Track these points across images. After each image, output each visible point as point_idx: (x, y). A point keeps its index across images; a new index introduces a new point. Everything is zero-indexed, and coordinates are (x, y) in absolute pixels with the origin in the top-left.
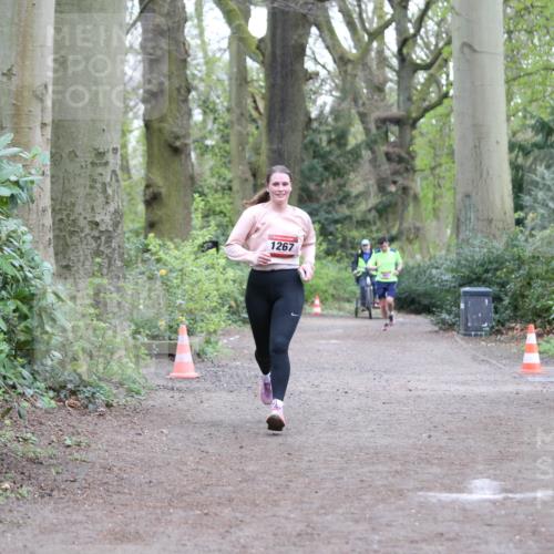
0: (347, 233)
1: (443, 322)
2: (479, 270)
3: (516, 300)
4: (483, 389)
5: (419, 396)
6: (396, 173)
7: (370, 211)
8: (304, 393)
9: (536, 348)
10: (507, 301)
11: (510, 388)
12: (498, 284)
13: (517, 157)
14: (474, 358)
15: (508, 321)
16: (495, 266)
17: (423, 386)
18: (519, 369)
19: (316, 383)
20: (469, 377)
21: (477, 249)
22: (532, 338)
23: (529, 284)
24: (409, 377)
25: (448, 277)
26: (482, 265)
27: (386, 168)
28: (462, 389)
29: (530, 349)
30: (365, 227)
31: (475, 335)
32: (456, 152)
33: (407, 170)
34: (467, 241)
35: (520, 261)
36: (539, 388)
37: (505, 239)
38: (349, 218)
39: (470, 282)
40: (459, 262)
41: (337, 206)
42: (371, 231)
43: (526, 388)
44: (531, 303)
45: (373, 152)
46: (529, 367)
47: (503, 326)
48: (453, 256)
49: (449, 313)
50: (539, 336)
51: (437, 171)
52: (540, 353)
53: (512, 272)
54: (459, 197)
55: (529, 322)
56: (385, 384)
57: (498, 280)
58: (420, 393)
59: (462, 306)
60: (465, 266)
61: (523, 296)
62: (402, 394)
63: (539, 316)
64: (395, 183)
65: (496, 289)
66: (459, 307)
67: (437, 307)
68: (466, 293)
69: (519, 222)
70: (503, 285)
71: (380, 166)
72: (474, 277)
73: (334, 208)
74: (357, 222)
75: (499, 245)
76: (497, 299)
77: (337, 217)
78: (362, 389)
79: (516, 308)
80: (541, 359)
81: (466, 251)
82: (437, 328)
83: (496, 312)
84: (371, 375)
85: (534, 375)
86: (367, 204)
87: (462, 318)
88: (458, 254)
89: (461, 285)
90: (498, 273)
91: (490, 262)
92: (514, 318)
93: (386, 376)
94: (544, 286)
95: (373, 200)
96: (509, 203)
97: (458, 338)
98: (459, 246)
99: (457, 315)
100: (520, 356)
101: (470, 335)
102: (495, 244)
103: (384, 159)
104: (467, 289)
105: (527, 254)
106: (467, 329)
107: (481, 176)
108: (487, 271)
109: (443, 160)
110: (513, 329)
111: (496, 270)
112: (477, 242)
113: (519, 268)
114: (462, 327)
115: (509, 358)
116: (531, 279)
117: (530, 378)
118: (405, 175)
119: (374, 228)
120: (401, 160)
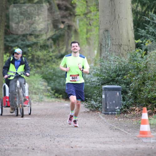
0: (34, 53)
1: (92, 106)
2: (113, 75)
3: (136, 93)
4: (116, 147)
5: (77, 151)
6: (64, 17)
7: (48, 39)
8: (8, 150)
9: (148, 122)
10: (130, 94)
11: (132, 146)
12: (125, 83)
13: (137, 6)
14: (111, 128)
15: (131, 105)
16: (123, 72)
17: (79, 145)
18: (138, 135)
19: (15, 143)
20: (107, 139)
21: (112, 62)
22: (145, 116)
23: (144, 83)
24: (71, 140)
25: (95, 79)
26: (115, 72)
27: (58, 14)
28: (103, 147)
29: (144, 122)
30: (45, 50)
31: (111, 114)
32: (100, 4)
33: (71, 15)
34: (106, 58)
35: (138, 70)
36: (150, 147)
37: (129, 56)
38: (36, 44)
39: (108, 83)
40: (101, 70)
41: (28, 37)
42: (49, 52)
43: (142, 146)
44: (144, 95)
45: (50, 4)
46: (144, 133)
47: (128, 108)
48: (98, 67)
49: (96, 101)
50: (150, 114)
51: (89, 16)
52: (150, 125)
53: (133, 76)
54: (102, 31)
55: (144, 106)
56: (56, 144)
57: (125, 81)
58: (78, 149)
59: (103, 96)
60: (105, 73)
61: (140, 91)
62: (67, 149)
63: (150, 103)
64: (63, 23)
65: (124, 86)
66: (102, 97)
67: (88, 97)
68: (105, 88)
69: (138, 46)
70: (128, 84)
71: (54, 12)
72: (110, 79)
73: (26, 37)
74: (41, 46)
75: (126, 60)
76: (124, 92)
77: (28, 43)
78: (43, 147)
79: (136, 98)
80: (151, 128)
81: (106, 63)
82: (88, 110)
83: (124, 100)
84: (49, 138)
85: (146, 138)
86: (47, 36)
87: (103, 104)
88: (101, 65)
89: (103, 84)
90: (125, 77)
91: (120, 70)
92: (135, 104)
93: (57, 139)
94: (153, 85)
95: (50, 34)
96: (132, 34)
97: (101, 116)
98: (102, 61)
99: (100, 102)
100: (138, 127)
101: (108, 114)
102: (123, 59)
103: (57, 8)
104: (106, 86)
105: (142, 65)
106: (106, 110)
107: (115, 18)
108: (118, 76)
109: (92, 8)
110: (134, 110)
111: (124, 75)
112: (112, 58)
113: (138, 74)
114: (103, 109)
115: (132, 127)
116: (145, 80)
117: (144, 140)
118: (69, 18)
119: (51, 50)
120: (67, 9)
